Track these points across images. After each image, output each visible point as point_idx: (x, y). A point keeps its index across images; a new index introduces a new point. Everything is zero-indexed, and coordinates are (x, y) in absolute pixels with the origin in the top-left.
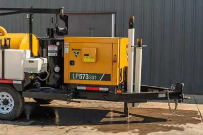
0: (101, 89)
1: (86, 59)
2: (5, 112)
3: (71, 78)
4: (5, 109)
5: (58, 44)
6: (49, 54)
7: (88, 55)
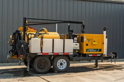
1: (94, 43)
2: (61, 68)
7: (95, 41)
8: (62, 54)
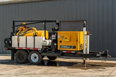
0: (72, 52)
3: (60, 48)
4: (35, 60)
5: (56, 34)
6: (52, 38)
7: (67, 38)
8: (33, 49)
